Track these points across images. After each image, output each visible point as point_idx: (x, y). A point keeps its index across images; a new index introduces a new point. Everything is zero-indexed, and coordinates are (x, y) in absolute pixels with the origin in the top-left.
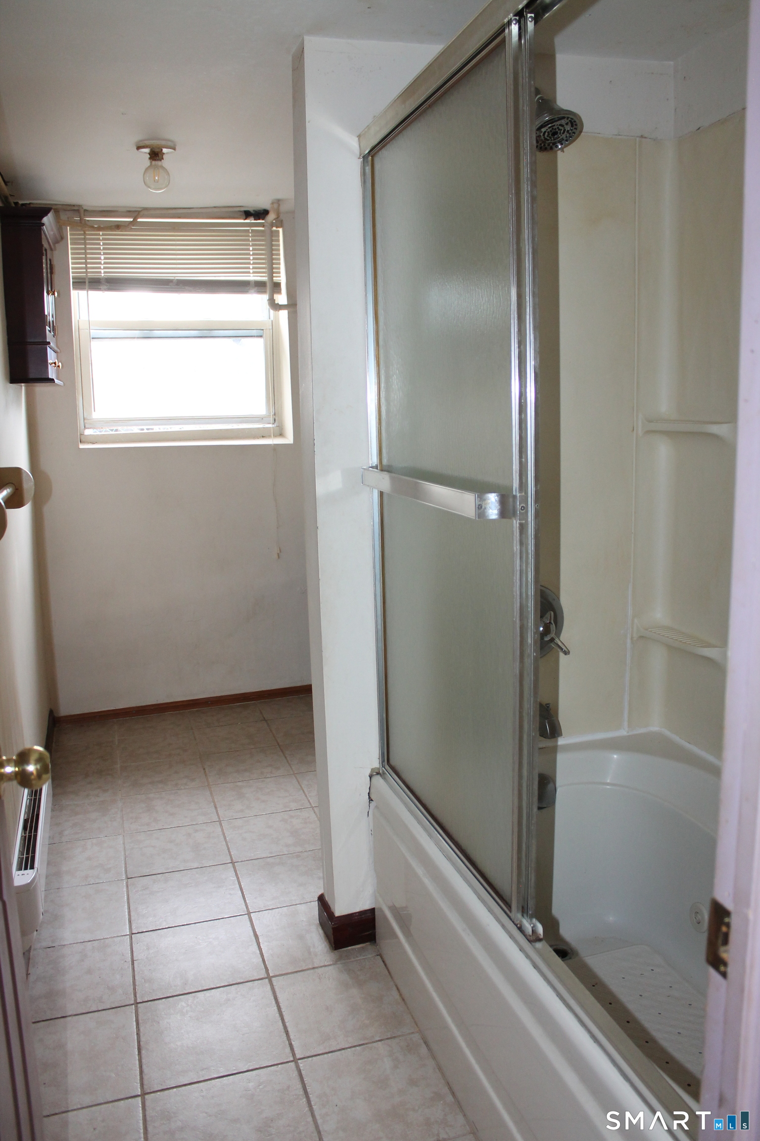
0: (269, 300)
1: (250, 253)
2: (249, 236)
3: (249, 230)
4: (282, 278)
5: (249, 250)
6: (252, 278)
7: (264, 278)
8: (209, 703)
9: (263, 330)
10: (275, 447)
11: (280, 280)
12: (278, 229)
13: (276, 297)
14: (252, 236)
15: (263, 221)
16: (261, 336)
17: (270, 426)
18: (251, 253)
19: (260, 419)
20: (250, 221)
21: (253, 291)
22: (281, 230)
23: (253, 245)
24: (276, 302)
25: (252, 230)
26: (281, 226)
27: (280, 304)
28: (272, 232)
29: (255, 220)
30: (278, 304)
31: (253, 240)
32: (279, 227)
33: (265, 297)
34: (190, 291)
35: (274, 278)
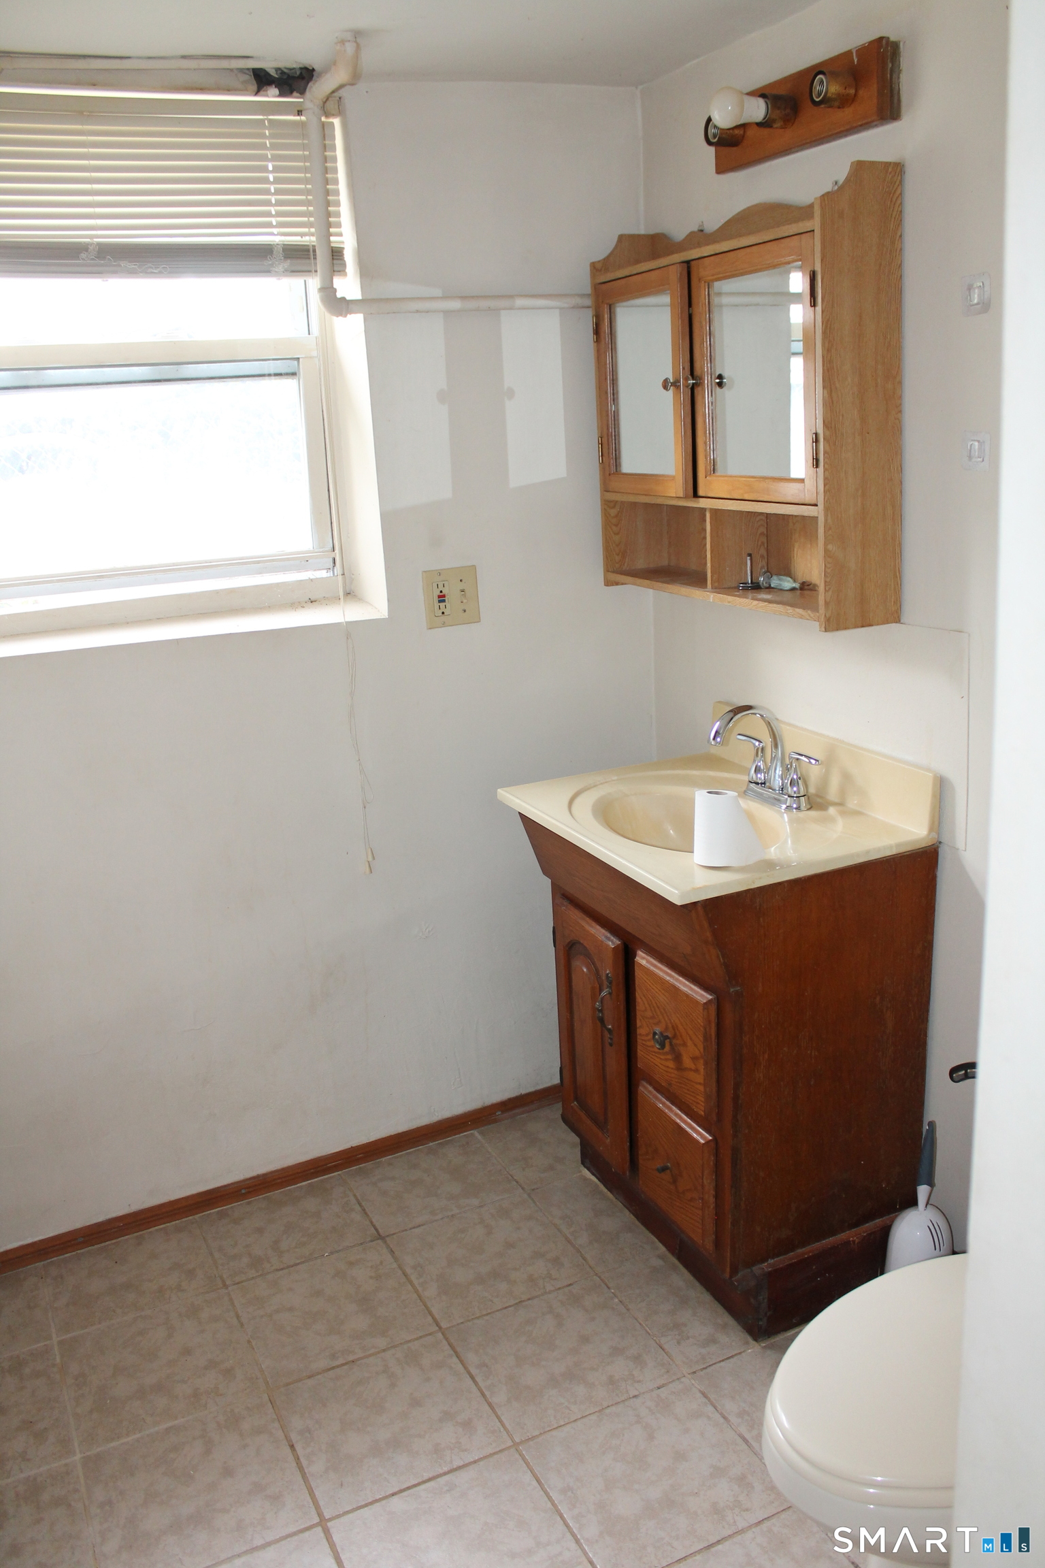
0: (322, 290)
1: (268, 178)
2: (264, 136)
3: (263, 120)
4: (347, 238)
5: (265, 169)
6: (275, 237)
7: (307, 238)
8: (243, 1191)
9: (298, 359)
10: (349, 630)
11: (343, 242)
12: (331, 120)
13: (338, 282)
14: (272, 136)
15: (302, 100)
16: (294, 374)
17: (323, 574)
18: (271, 178)
19: (301, 561)
20: (271, 96)
21: (280, 268)
22: (336, 122)
23: (275, 158)
24: (339, 295)
25: (270, 121)
26: (340, 112)
27: (348, 298)
28: (323, 125)
29: (281, 95)
30: (344, 299)
31: (274, 147)
32: (333, 115)
33: (314, 283)
34: (132, 273)
35: (332, 239)
